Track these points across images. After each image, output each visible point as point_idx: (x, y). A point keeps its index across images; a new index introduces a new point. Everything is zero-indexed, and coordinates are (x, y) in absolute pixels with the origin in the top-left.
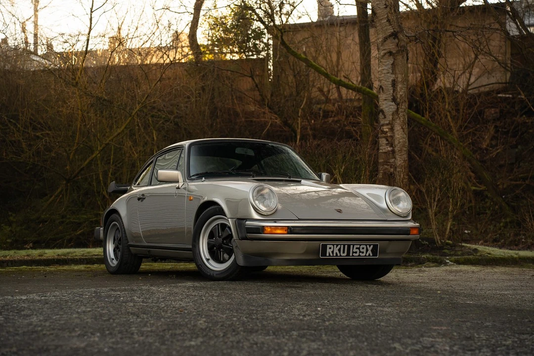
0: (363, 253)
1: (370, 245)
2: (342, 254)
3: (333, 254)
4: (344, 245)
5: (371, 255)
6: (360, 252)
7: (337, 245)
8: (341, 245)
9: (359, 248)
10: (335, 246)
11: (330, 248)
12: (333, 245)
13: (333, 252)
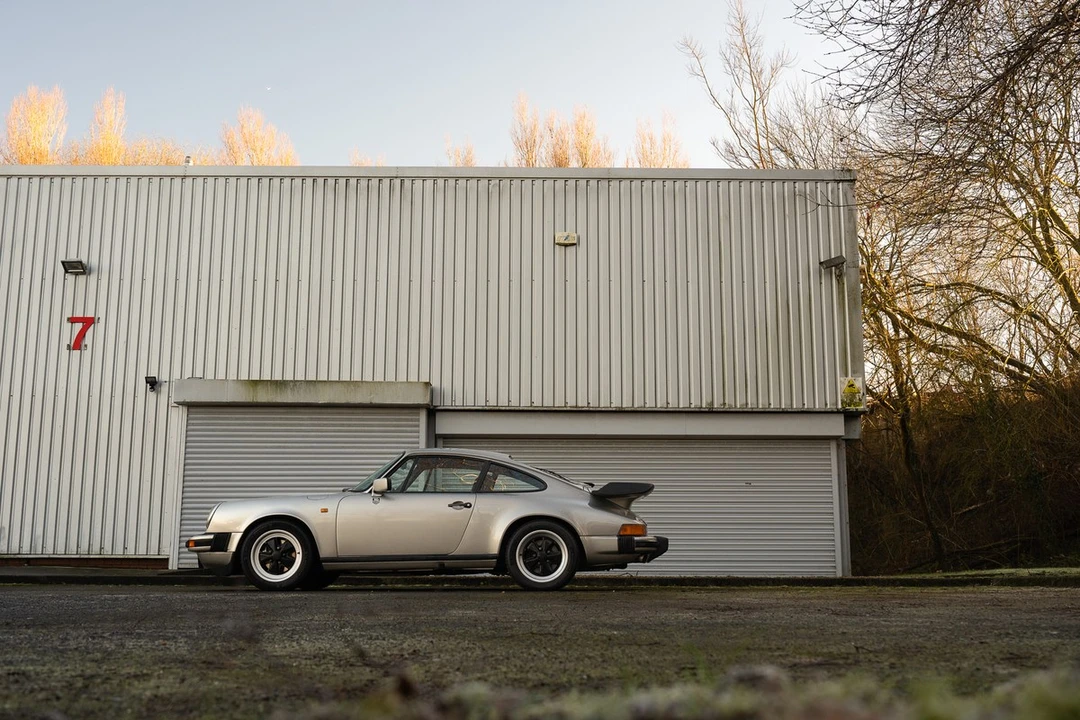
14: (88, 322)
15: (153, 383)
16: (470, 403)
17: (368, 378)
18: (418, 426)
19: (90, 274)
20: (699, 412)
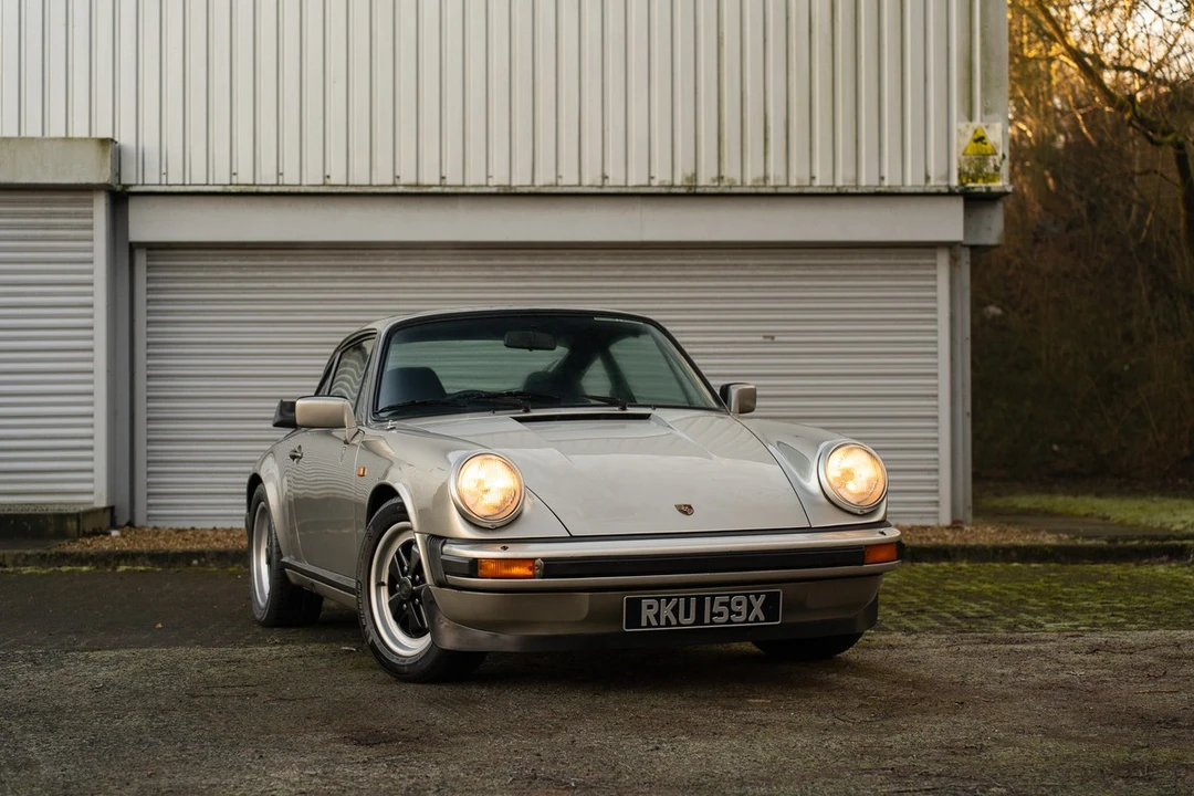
0: (739, 614)
1: (757, 597)
2: (683, 621)
3: (658, 622)
4: (688, 599)
5: (762, 618)
6: (731, 612)
7: (669, 600)
8: (678, 598)
9: (728, 604)
10: (663, 600)
11: (650, 607)
12: (658, 599)
13: (657, 616)
16: (198, 179)
18: (90, 227)
20: (667, 196)
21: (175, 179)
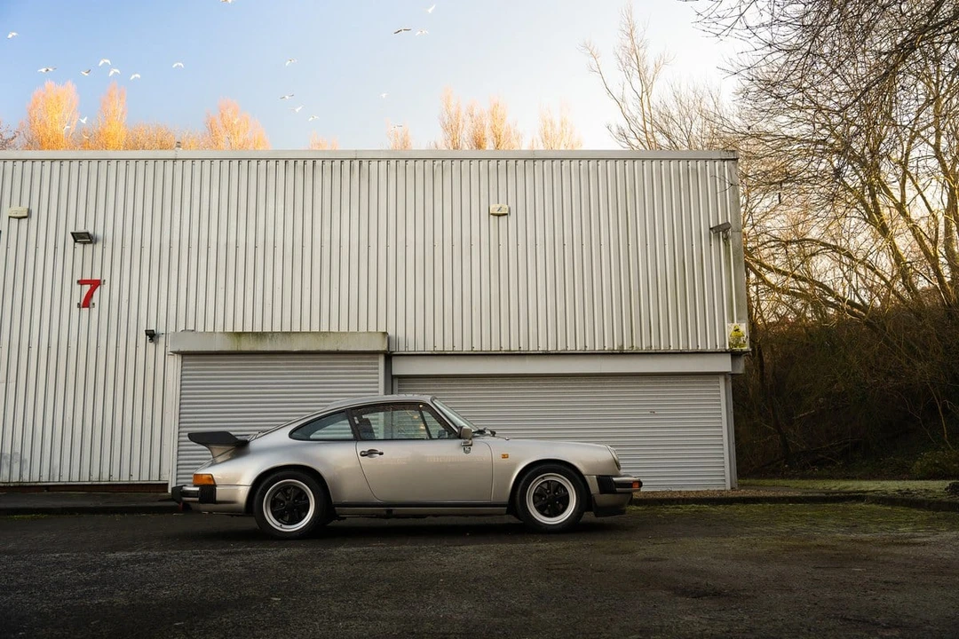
14: (95, 284)
15: (152, 335)
16: (420, 349)
17: (334, 329)
18: (377, 369)
19: (96, 243)
20: (611, 354)
21: (411, 349)
